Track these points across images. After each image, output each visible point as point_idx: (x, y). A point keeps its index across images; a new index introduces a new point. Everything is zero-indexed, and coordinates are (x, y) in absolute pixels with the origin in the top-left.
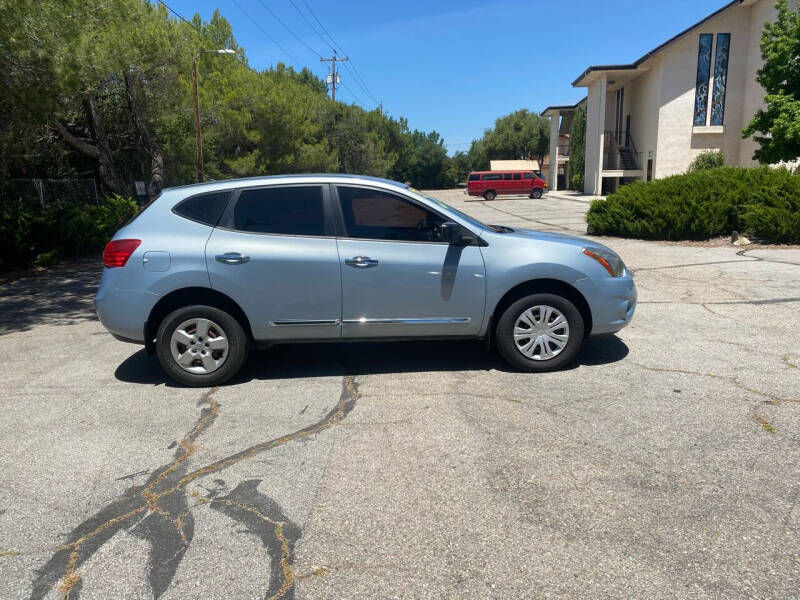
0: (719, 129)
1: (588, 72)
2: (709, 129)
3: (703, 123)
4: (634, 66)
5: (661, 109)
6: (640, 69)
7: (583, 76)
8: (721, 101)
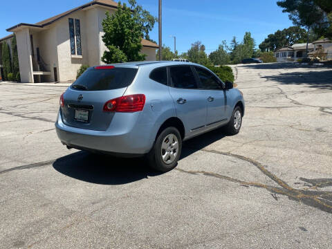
0: (81, 57)
1: (19, 25)
2: (77, 56)
3: (74, 54)
4: (42, 26)
5: (58, 47)
6: (44, 28)
7: (16, 27)
8: (80, 45)
